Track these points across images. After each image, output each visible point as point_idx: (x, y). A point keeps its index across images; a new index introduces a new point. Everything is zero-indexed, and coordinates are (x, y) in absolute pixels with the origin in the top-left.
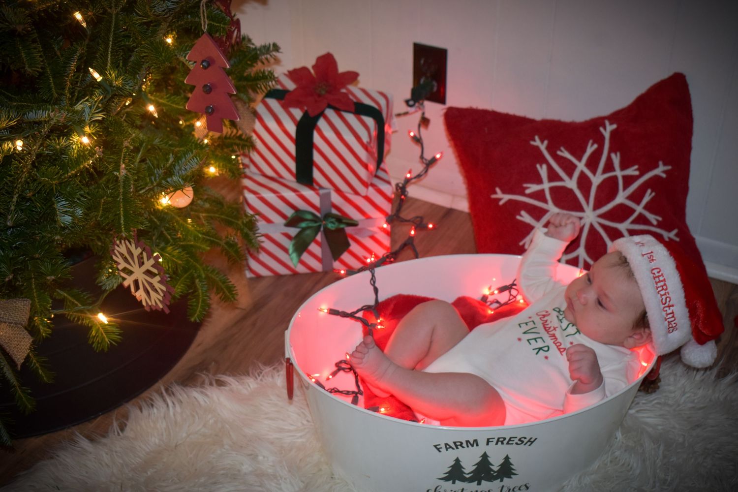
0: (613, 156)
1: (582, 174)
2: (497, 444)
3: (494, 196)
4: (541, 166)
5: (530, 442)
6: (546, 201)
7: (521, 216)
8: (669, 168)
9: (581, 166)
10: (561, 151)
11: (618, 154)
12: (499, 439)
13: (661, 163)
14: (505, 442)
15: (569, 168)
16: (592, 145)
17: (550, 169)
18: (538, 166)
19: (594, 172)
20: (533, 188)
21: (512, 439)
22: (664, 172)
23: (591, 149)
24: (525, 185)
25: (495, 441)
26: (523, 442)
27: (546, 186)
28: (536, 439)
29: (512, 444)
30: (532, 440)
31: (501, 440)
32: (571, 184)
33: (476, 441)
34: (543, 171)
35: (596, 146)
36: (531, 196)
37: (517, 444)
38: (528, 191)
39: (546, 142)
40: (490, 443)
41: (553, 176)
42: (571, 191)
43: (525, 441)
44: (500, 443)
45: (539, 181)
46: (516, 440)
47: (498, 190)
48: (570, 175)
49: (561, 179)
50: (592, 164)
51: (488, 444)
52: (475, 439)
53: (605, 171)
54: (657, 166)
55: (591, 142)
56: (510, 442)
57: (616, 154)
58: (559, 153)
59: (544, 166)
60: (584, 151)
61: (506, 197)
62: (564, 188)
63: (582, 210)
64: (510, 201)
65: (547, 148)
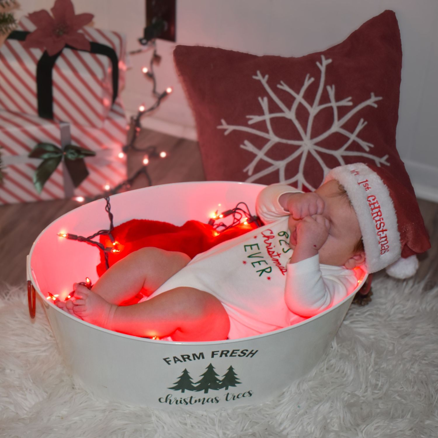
0: (329, 88)
1: (300, 105)
2: (221, 356)
3: (219, 127)
4: (262, 99)
5: (252, 354)
6: (267, 131)
7: (244, 145)
8: (380, 98)
9: (299, 98)
10: (281, 85)
11: (333, 86)
12: (223, 352)
13: (372, 94)
14: (229, 354)
15: (289, 101)
16: (310, 78)
17: (271, 102)
18: (260, 99)
19: (311, 103)
20: (255, 119)
21: (235, 352)
22: (376, 102)
23: (308, 83)
24: (248, 117)
25: (219, 353)
26: (245, 354)
27: (267, 117)
28: (257, 351)
29: (235, 356)
30: (253, 352)
31: (225, 352)
32: (290, 115)
33: (201, 354)
34: (264, 103)
35: (312, 79)
36: (253, 126)
37: (239, 356)
38: (250, 122)
39: (267, 77)
40: (215, 356)
41: (273, 108)
42: (290, 121)
43: (247, 353)
44: (224, 355)
45: (261, 112)
46: (239, 353)
47: (223, 121)
48: (289, 107)
49: (281, 111)
50: (310, 96)
51: (213, 357)
52: (201, 352)
53: (321, 103)
54: (369, 97)
55: (308, 75)
56: (233, 355)
57: (332, 88)
58: (279, 86)
59: (266, 99)
60: (302, 84)
61: (231, 128)
62: (284, 119)
63: (300, 138)
64: (234, 132)
65: (268, 82)
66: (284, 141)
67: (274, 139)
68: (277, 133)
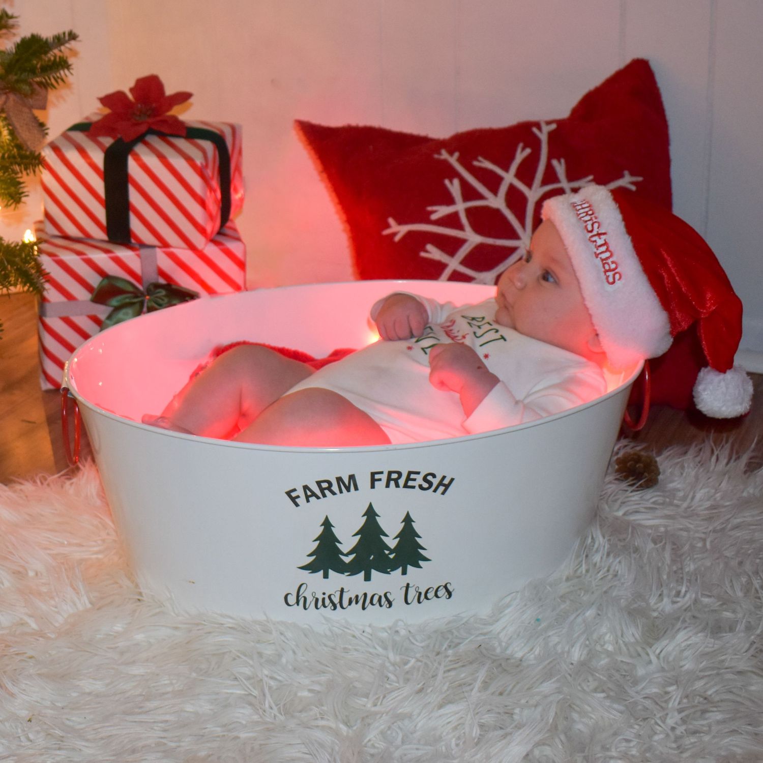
0: (555, 162)
1: (512, 189)
2: (388, 486)
3: (386, 232)
4: (451, 182)
5: (444, 485)
6: (460, 227)
7: (427, 251)
8: (640, 179)
9: (509, 178)
10: (479, 161)
11: (563, 161)
12: (390, 473)
13: (626, 173)
14: (402, 482)
15: (493, 182)
16: (523, 149)
17: (465, 185)
18: (447, 182)
19: (529, 185)
20: (442, 211)
21: (412, 476)
22: (633, 183)
23: (521, 155)
24: (429, 209)
25: (384, 477)
26: (431, 484)
27: (460, 207)
28: (452, 480)
29: (413, 487)
30: (446, 482)
31: (394, 476)
32: (497, 202)
33: (352, 477)
34: (455, 188)
35: (528, 151)
36: (438, 223)
37: (421, 487)
38: (434, 217)
39: (457, 155)
40: (376, 483)
41: (469, 193)
42: (497, 212)
43: (435, 482)
44: (392, 483)
45: (450, 201)
46: (419, 480)
47: (391, 221)
48: (495, 190)
49: (480, 197)
50: (526, 173)
51: (373, 486)
52: (351, 473)
53: (545, 182)
54: (621, 176)
55: (521, 145)
56: (410, 483)
57: (559, 161)
58: (476, 163)
59: (456, 182)
60: (512, 158)
61: (403, 230)
62: (487, 209)
63: (514, 235)
64: (410, 234)
65: (460, 160)
66: (490, 241)
67: (473, 239)
68: (478, 230)
